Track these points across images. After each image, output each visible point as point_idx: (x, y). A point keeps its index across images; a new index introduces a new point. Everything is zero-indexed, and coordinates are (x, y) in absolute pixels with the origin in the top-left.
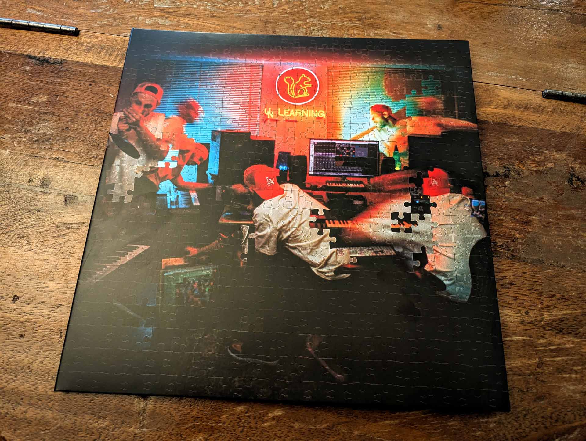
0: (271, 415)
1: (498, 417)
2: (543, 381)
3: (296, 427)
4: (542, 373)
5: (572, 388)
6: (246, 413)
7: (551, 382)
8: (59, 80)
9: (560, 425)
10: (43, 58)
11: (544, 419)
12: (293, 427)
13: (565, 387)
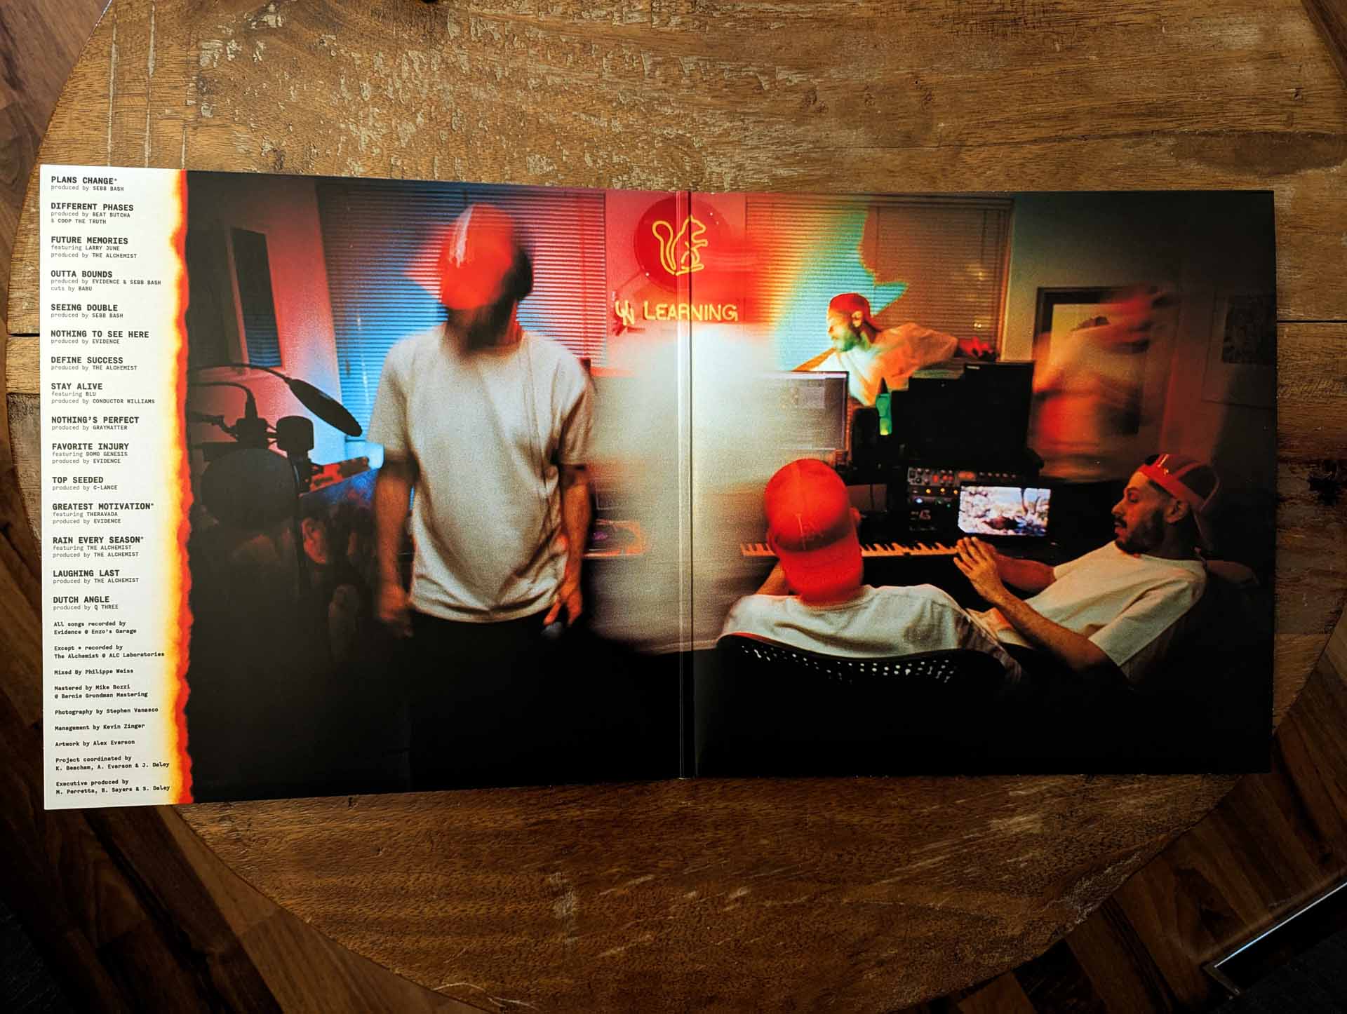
0: (732, 896)
1: (1031, 854)
2: (1092, 800)
3: (767, 906)
4: (1092, 789)
5: (1132, 802)
6: (701, 899)
7: (1104, 799)
9: (1114, 851)
11: (1093, 848)
12: (763, 906)
13: (1123, 802)
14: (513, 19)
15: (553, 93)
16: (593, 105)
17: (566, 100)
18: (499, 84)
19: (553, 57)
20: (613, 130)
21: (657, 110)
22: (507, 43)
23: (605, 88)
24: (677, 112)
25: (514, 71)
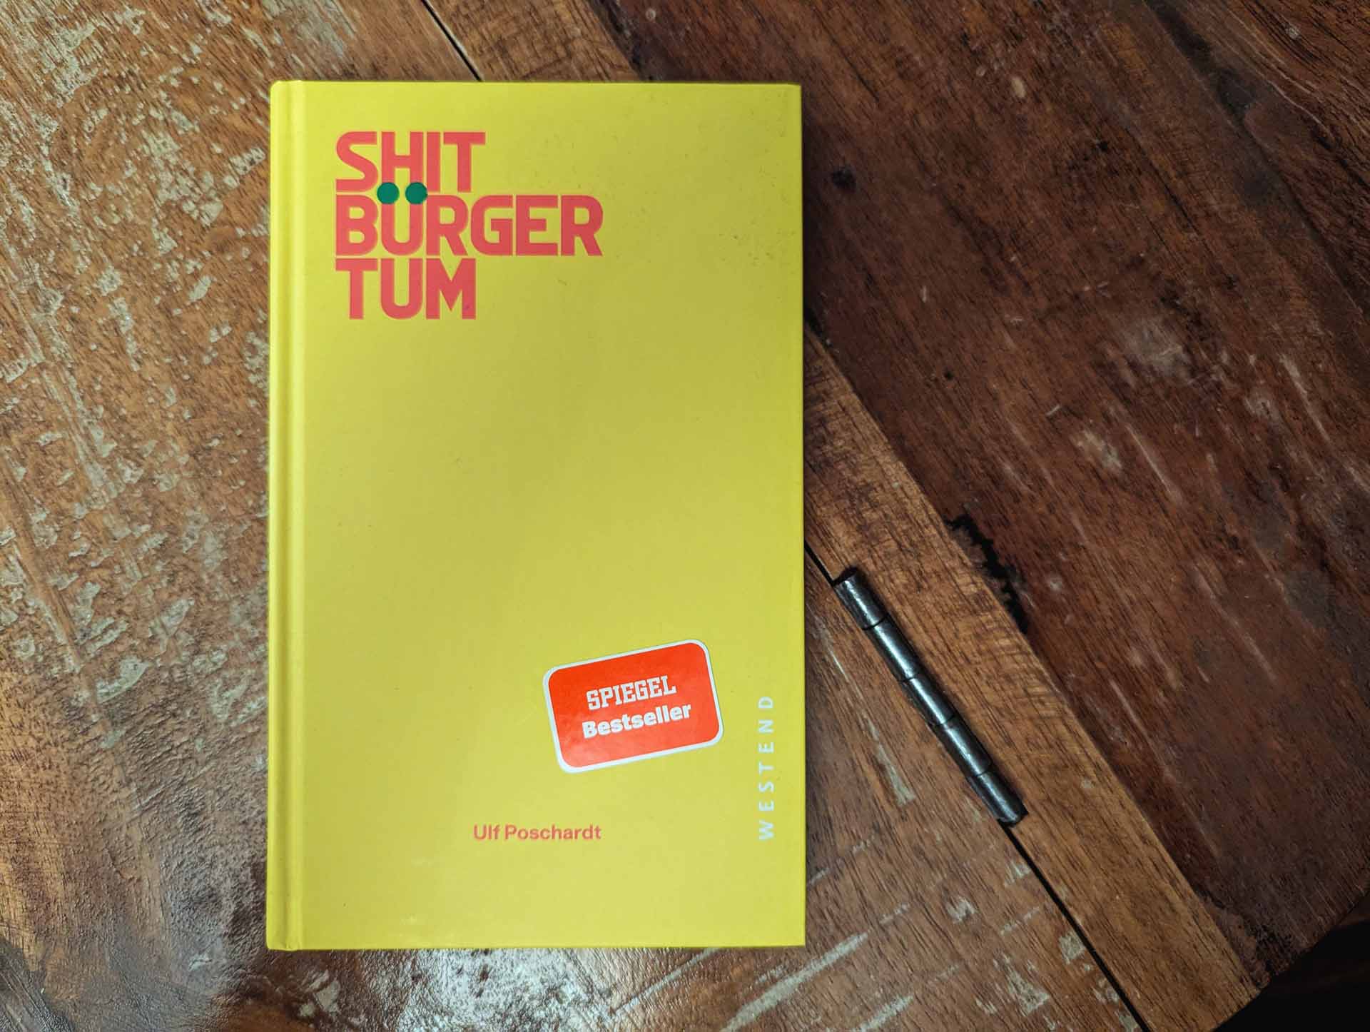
8: (1008, 468)
10: (995, 581)
14: (43, 581)
15: (126, 427)
16: (100, 345)
17: (122, 396)
18: (174, 531)
19: (63, 468)
20: (121, 282)
21: (38, 232)
22: (93, 564)
23: (60, 345)
24: (18, 196)
25: (134, 518)
